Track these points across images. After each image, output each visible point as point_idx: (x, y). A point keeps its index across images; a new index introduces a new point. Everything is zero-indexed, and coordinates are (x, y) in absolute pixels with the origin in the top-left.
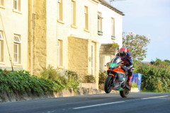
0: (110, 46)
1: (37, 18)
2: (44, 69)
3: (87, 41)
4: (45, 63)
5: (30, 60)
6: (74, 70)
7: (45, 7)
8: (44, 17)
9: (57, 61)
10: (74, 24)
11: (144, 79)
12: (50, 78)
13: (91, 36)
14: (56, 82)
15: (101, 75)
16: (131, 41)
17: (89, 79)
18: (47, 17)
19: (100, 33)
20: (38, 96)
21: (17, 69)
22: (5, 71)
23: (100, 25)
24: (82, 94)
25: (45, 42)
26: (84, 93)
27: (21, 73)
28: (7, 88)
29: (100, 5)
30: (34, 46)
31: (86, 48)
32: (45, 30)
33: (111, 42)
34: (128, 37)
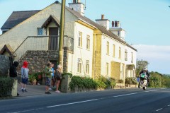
0: (130, 65)
1: (97, 53)
2: (100, 76)
3: (120, 63)
4: (100, 74)
5: (93, 72)
6: (113, 77)
8: (100, 52)
9: (106, 73)
10: (114, 55)
12: (102, 81)
13: (122, 61)
14: (105, 83)
15: (126, 80)
17: (120, 81)
18: (102, 52)
19: (126, 59)
21: (87, 77)
22: (82, 77)
23: (126, 56)
25: (100, 64)
27: (89, 79)
28: (83, 86)
30: (95, 66)
31: (120, 67)
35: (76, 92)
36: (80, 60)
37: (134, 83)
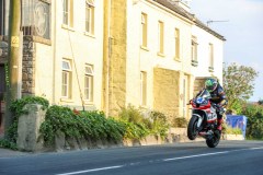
1: (114, 44)
2: (123, 108)
3: (178, 73)
4: (124, 102)
5: (104, 97)
6: (161, 110)
7: (125, 30)
8: (124, 42)
9: (140, 98)
10: (162, 51)
11: (249, 123)
12: (130, 120)
13: (183, 66)
14: (139, 126)
16: (233, 74)
17: (180, 122)
18: (127, 41)
19: (194, 63)
20: (116, 143)
22: (75, 111)
24: (171, 142)
25: (124, 74)
26: (174, 140)
27: (94, 114)
28: (77, 132)
29: (194, 27)
30: (110, 79)
31: (177, 82)
32: (124, 59)
33: (208, 75)
34: (230, 69)
36: (67, 62)
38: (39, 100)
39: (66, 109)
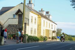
0: (54, 31)
1: (39, 26)
2: (40, 36)
5: (37, 34)
6: (46, 36)
8: (41, 25)
9: (43, 34)
12: (41, 38)
13: (50, 29)
14: (43, 39)
15: (52, 37)
19: (52, 28)
21: (35, 36)
23: (52, 27)
25: (41, 30)
28: (33, 40)
30: (38, 31)
31: (49, 32)
32: (41, 28)
33: (54, 30)
34: (58, 29)
35: (30, 43)
37: (55, 39)
38: (27, 35)
39: (31, 36)
